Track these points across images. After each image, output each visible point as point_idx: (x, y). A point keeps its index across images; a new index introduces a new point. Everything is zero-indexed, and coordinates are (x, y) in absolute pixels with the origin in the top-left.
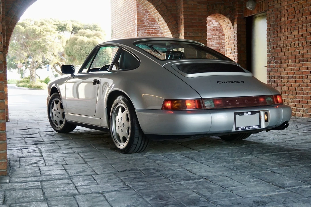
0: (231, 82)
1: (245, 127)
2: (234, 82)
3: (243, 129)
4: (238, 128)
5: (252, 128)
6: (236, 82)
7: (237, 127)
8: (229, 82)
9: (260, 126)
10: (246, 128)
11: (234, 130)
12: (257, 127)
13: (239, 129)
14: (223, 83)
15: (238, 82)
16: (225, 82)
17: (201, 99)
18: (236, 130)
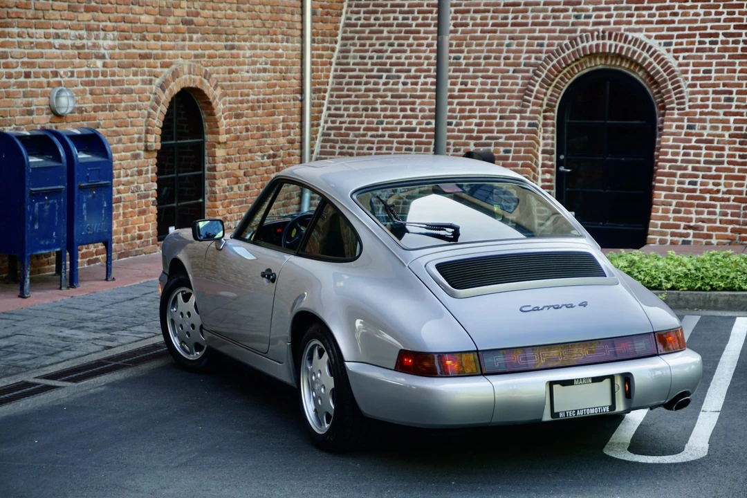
0: (554, 306)
1: (576, 411)
2: (561, 307)
3: (572, 415)
4: (558, 414)
5: (592, 411)
6: (567, 306)
7: (556, 411)
8: (549, 307)
9: (613, 407)
10: (578, 413)
11: (547, 417)
12: (606, 409)
13: (561, 415)
14: (533, 310)
15: (572, 306)
16: (538, 308)
17: (477, 351)
18: (552, 417)
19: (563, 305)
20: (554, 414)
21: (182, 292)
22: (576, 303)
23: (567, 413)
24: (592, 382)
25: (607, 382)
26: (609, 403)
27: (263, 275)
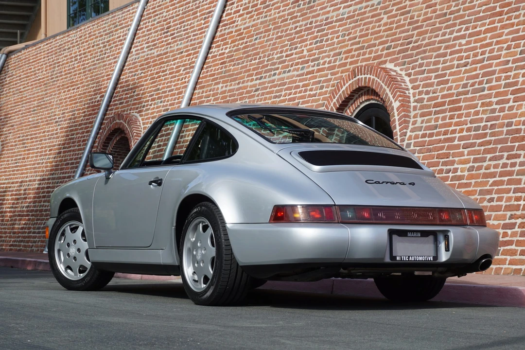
0: (391, 183)
1: (409, 257)
2: (396, 184)
3: (406, 259)
4: (395, 257)
5: (421, 259)
6: (400, 183)
7: (393, 255)
8: (387, 183)
9: (436, 258)
10: (410, 259)
11: (388, 260)
12: (431, 258)
13: (398, 258)
14: (375, 183)
15: (404, 184)
16: (379, 183)
17: (335, 205)
18: (391, 260)
19: (397, 183)
20: (393, 258)
21: (70, 225)
22: (407, 182)
23: (402, 257)
24: (421, 236)
25: (431, 238)
26: (433, 253)
27: (150, 183)
